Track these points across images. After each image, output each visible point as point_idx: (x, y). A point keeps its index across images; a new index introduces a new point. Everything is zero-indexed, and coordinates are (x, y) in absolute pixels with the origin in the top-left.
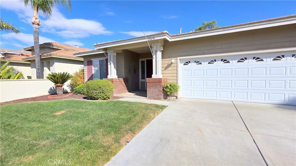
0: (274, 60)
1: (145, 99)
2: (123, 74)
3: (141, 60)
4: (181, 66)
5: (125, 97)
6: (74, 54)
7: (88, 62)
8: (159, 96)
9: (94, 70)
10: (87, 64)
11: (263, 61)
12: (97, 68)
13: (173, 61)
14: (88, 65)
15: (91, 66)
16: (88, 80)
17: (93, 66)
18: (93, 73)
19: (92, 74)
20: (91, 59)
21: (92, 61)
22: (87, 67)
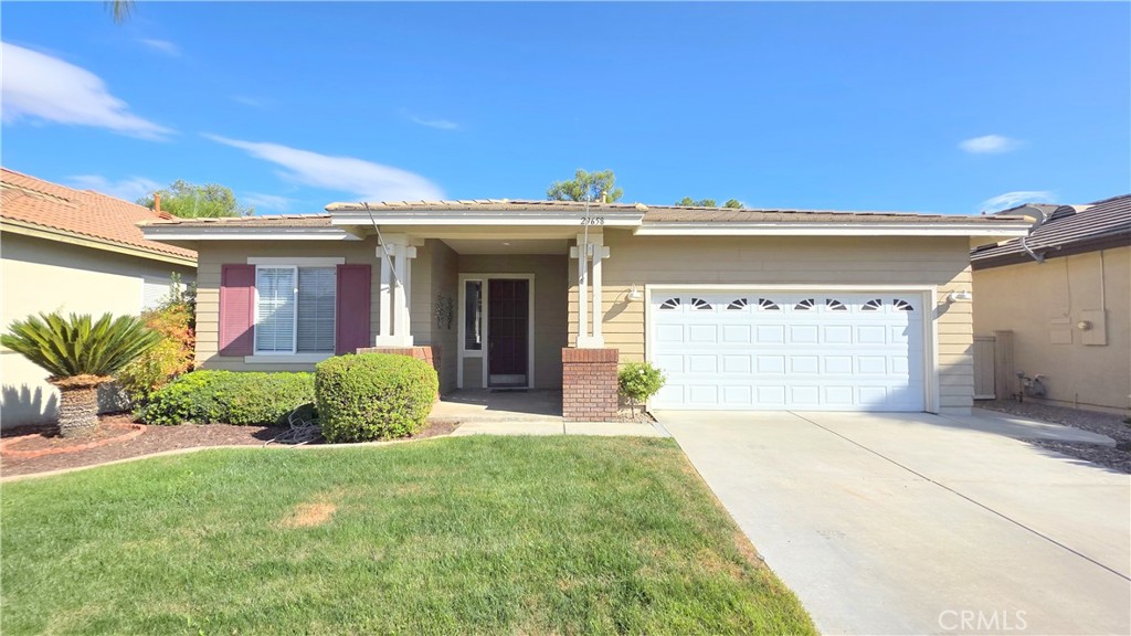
0: (865, 308)
1: (558, 421)
2: (427, 328)
3: (464, 279)
4: (654, 310)
5: (467, 420)
6: (146, 229)
7: (226, 269)
8: (609, 410)
9: (261, 306)
10: (218, 278)
11: (845, 309)
12: (280, 302)
13: (636, 293)
14: (225, 283)
15: (246, 289)
16: (222, 353)
17: (256, 291)
18: (257, 319)
19: (252, 329)
20: (250, 261)
21: (254, 266)
22: (218, 290)
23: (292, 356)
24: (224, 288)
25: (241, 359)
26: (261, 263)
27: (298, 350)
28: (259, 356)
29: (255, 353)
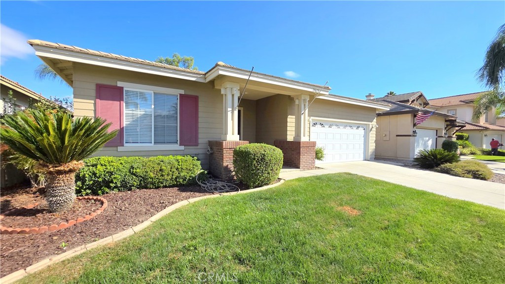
7: (99, 87)
9: (129, 115)
14: (99, 97)
15: (116, 103)
17: (124, 104)
18: (126, 123)
20: (120, 84)
21: (122, 88)
22: (93, 102)
23: (152, 146)
24: (98, 100)
25: (115, 148)
26: (128, 87)
27: (155, 143)
28: (128, 146)
29: (125, 145)
